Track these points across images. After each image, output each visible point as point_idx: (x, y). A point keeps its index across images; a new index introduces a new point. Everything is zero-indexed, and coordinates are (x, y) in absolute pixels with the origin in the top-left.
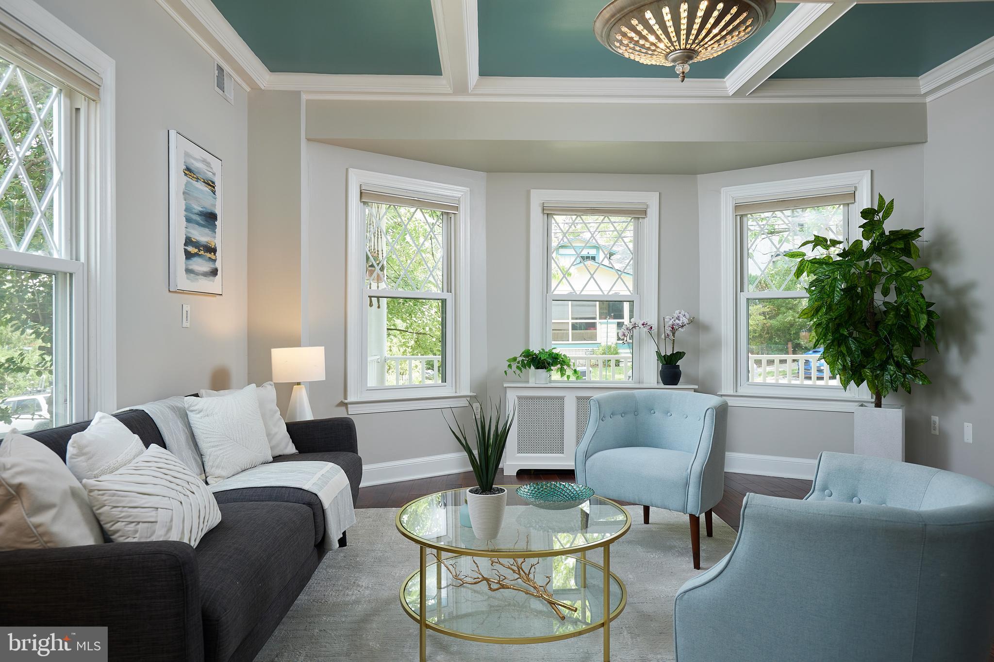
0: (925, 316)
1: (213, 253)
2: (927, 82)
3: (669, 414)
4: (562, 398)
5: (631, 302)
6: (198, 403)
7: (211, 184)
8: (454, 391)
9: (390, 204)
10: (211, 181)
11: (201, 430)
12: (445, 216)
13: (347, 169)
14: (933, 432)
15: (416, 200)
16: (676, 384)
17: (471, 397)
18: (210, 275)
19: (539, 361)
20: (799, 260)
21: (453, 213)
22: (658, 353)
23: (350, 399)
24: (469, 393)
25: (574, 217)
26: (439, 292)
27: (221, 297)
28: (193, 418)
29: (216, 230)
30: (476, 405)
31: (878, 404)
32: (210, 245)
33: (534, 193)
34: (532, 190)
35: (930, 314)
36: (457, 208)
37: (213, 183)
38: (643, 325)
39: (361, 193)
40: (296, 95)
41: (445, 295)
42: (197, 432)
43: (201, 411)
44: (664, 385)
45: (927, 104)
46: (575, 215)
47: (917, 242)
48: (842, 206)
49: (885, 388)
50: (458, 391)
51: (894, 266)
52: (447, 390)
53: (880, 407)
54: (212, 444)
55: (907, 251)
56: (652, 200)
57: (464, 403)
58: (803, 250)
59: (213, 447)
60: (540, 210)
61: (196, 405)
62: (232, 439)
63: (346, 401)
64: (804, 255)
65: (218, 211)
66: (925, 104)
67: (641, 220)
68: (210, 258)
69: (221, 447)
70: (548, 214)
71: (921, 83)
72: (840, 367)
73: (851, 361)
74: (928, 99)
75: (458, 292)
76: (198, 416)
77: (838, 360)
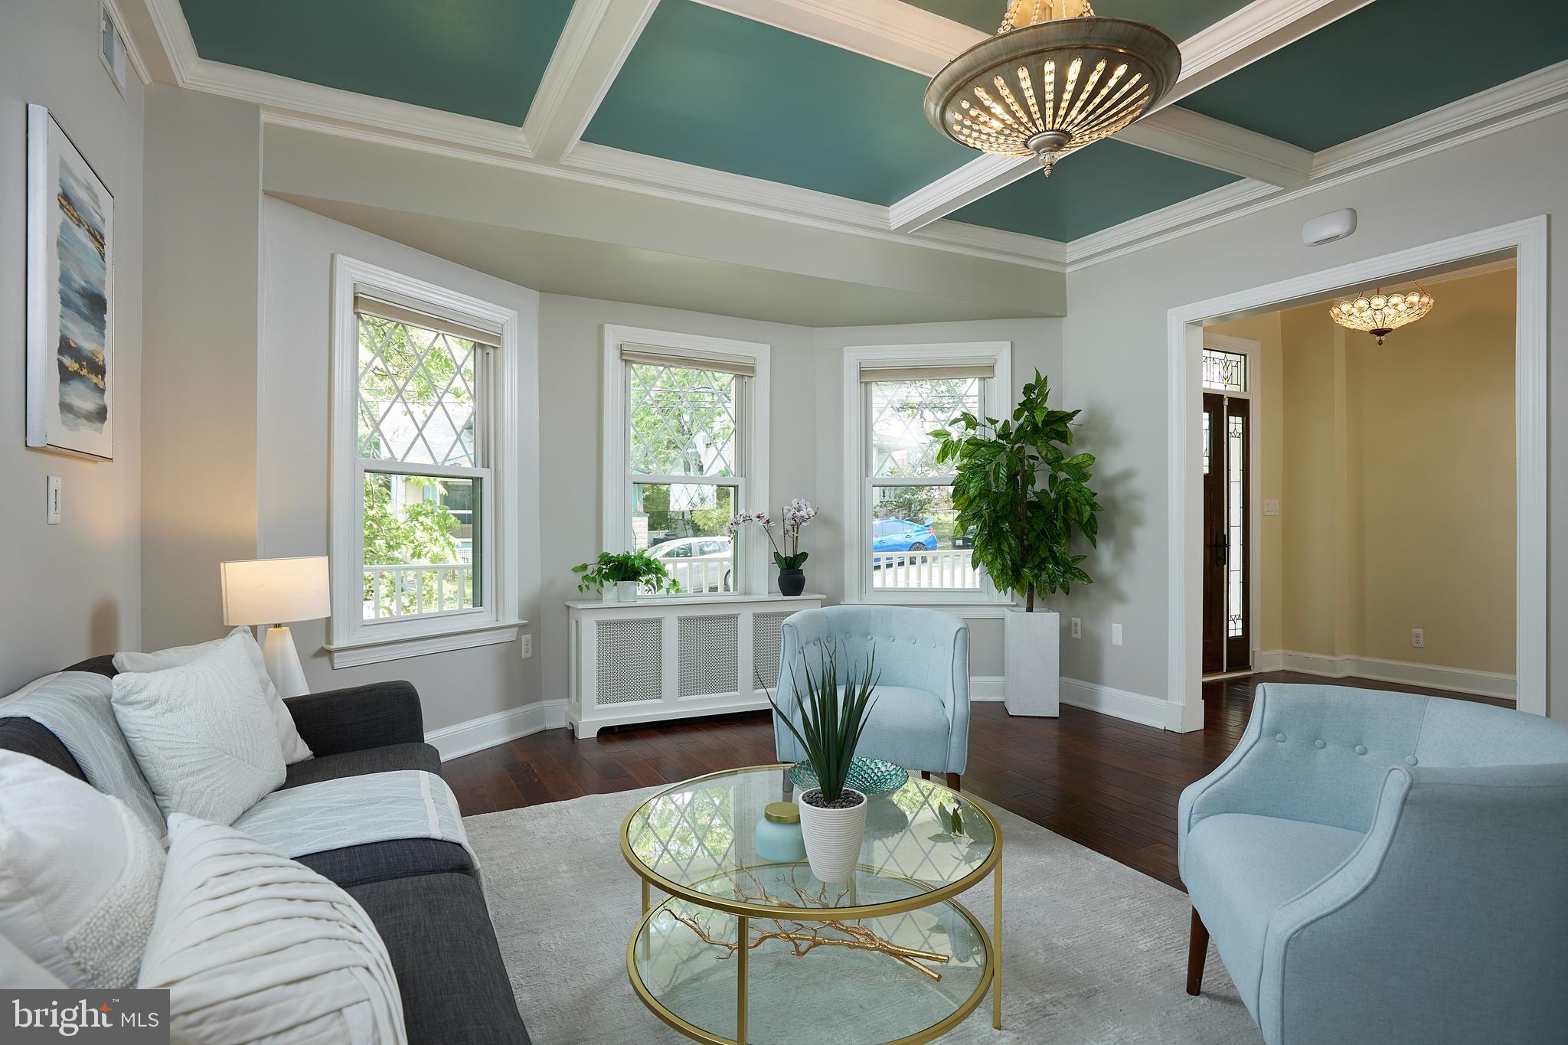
0: (1088, 508)
1: (100, 376)
2: (1076, 249)
3: (869, 637)
4: (659, 621)
5: (736, 487)
6: (145, 687)
7: (97, 237)
8: (495, 618)
9: (399, 321)
10: (100, 233)
11: (157, 744)
12: (479, 351)
13: (332, 256)
14: (1074, 635)
15: (441, 320)
16: (799, 595)
17: (520, 626)
18: (96, 419)
19: (626, 570)
20: (943, 440)
21: (492, 347)
22: (777, 554)
23: (336, 645)
24: (516, 621)
25: (661, 368)
26: (470, 466)
27: (109, 463)
28: (131, 718)
29: (106, 332)
30: (526, 638)
31: (1030, 609)
32: (97, 360)
33: (609, 329)
34: (606, 325)
35: (1093, 506)
36: (498, 339)
37: (102, 237)
38: (759, 517)
39: (356, 298)
40: (251, 110)
41: (479, 472)
42: (141, 746)
43: (155, 702)
44: (784, 595)
45: (1067, 276)
46: (662, 365)
47: (1071, 425)
48: (977, 379)
49: (1044, 589)
50: (500, 618)
51: (1050, 451)
52: (484, 618)
53: (1032, 611)
54: (187, 769)
55: (1063, 436)
56: (760, 353)
57: (509, 635)
58: (949, 429)
59: (191, 774)
60: (617, 354)
61: (141, 690)
62: (228, 752)
63: (332, 647)
64: (949, 434)
65: (108, 295)
66: (1064, 274)
67: (746, 379)
68: (96, 384)
69: (207, 773)
70: (625, 360)
71: (1068, 250)
72: (999, 566)
73: (1011, 560)
74: (1068, 270)
75: (500, 467)
76: (149, 712)
77: (996, 559)
